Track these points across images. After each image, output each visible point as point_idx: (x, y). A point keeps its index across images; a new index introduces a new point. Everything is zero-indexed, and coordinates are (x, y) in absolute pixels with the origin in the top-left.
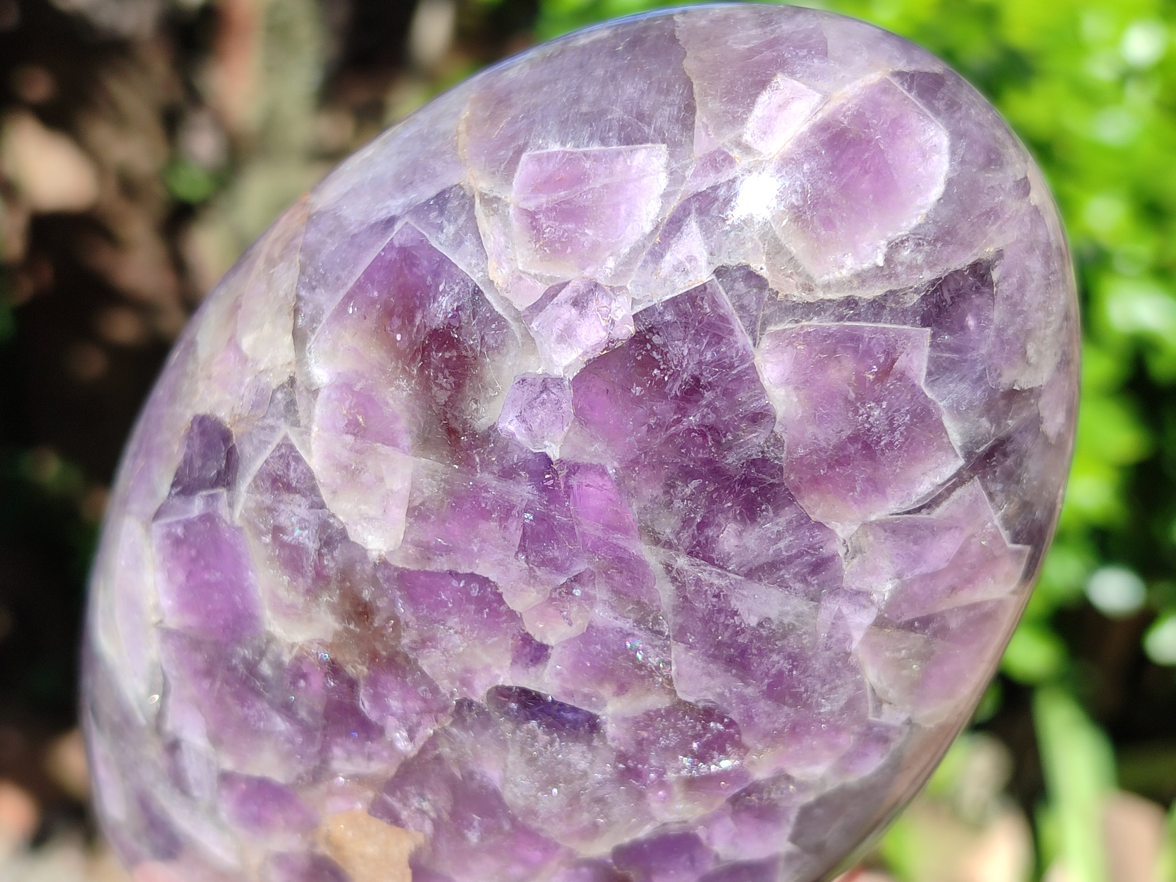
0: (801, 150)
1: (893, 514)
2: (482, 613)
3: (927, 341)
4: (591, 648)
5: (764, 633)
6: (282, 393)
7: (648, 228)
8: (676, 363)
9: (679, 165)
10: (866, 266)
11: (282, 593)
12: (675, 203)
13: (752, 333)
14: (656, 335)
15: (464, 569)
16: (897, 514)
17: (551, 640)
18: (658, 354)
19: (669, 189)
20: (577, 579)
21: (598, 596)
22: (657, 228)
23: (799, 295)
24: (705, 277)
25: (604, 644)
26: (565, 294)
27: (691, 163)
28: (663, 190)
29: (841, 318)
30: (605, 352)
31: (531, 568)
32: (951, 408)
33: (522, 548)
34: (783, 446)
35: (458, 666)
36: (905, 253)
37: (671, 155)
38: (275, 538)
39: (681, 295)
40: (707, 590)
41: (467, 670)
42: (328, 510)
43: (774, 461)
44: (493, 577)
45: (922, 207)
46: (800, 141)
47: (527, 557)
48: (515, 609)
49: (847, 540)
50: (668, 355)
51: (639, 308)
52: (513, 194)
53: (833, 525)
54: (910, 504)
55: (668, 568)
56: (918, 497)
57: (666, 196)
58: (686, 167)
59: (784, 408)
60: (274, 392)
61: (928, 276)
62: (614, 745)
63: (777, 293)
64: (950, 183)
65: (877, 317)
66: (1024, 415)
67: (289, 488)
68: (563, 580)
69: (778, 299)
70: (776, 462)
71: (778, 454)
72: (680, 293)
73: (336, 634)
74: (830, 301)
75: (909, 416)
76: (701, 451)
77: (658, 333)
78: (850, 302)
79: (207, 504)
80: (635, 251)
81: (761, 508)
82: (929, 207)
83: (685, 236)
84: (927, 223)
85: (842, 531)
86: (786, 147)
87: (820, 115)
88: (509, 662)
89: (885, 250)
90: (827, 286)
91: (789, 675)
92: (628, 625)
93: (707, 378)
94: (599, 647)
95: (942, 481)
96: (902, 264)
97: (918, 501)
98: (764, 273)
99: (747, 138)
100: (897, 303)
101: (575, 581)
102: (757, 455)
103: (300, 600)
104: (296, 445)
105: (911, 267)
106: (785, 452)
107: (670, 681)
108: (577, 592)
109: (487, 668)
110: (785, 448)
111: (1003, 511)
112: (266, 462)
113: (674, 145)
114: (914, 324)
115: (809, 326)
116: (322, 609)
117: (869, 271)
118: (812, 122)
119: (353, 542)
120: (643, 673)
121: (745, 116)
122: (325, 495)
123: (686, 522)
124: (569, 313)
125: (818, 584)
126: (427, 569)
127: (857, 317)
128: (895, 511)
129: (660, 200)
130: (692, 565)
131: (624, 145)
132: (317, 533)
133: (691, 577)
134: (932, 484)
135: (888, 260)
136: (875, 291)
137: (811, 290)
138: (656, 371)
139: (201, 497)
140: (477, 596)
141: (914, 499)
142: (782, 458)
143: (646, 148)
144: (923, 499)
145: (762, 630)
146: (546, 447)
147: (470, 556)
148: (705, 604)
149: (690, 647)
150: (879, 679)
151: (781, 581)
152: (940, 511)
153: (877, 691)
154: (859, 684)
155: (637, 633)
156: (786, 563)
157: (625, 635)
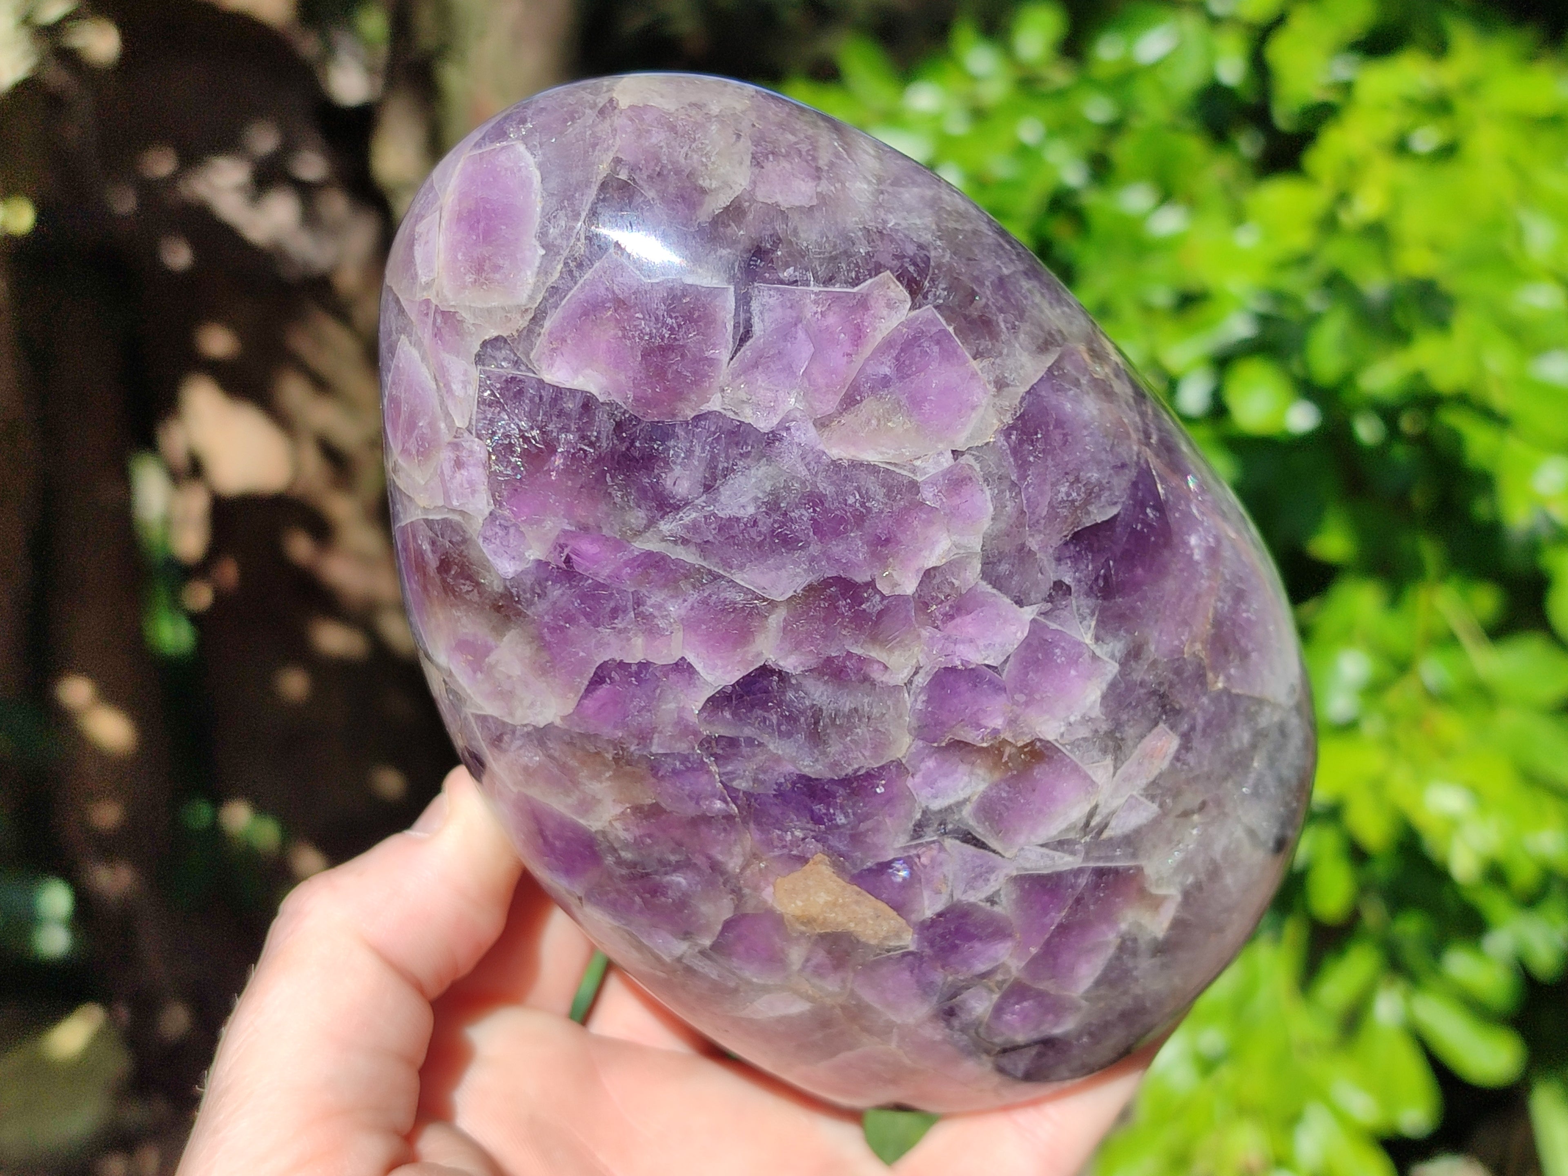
5: (766, 507)
10: (537, 263)
15: (595, 667)
17: (679, 653)
21: (659, 599)
23: (523, 321)
24: (476, 373)
29: (557, 305)
31: (612, 628)
33: (595, 624)
34: (618, 404)
42: (518, 725)
43: (625, 417)
44: (606, 659)
45: (536, 196)
48: (639, 660)
49: (724, 405)
53: (706, 407)
54: (731, 346)
56: (732, 336)
59: (592, 384)
63: (512, 334)
65: (574, 280)
69: (517, 336)
71: (621, 410)
73: (612, 788)
74: (541, 303)
78: (552, 291)
81: (655, 448)
82: (540, 191)
83: (449, 367)
84: (546, 201)
85: (715, 405)
89: (538, 243)
92: (696, 596)
95: (734, 311)
97: (734, 338)
98: (495, 333)
99: (425, 279)
102: (612, 425)
106: (624, 406)
108: (648, 610)
115: (548, 329)
117: (541, 263)
119: (545, 727)
122: (509, 720)
127: (564, 294)
130: (672, 522)
132: (531, 746)
133: (680, 528)
135: (544, 246)
136: (557, 269)
137: (525, 311)
141: (730, 338)
142: (626, 410)
144: (734, 332)
145: (762, 508)
146: (530, 557)
147: (585, 662)
149: (741, 567)
150: (882, 453)
151: (727, 472)
152: (757, 328)
153: (893, 461)
154: (873, 469)
155: (706, 595)
156: (714, 458)
157: (705, 602)
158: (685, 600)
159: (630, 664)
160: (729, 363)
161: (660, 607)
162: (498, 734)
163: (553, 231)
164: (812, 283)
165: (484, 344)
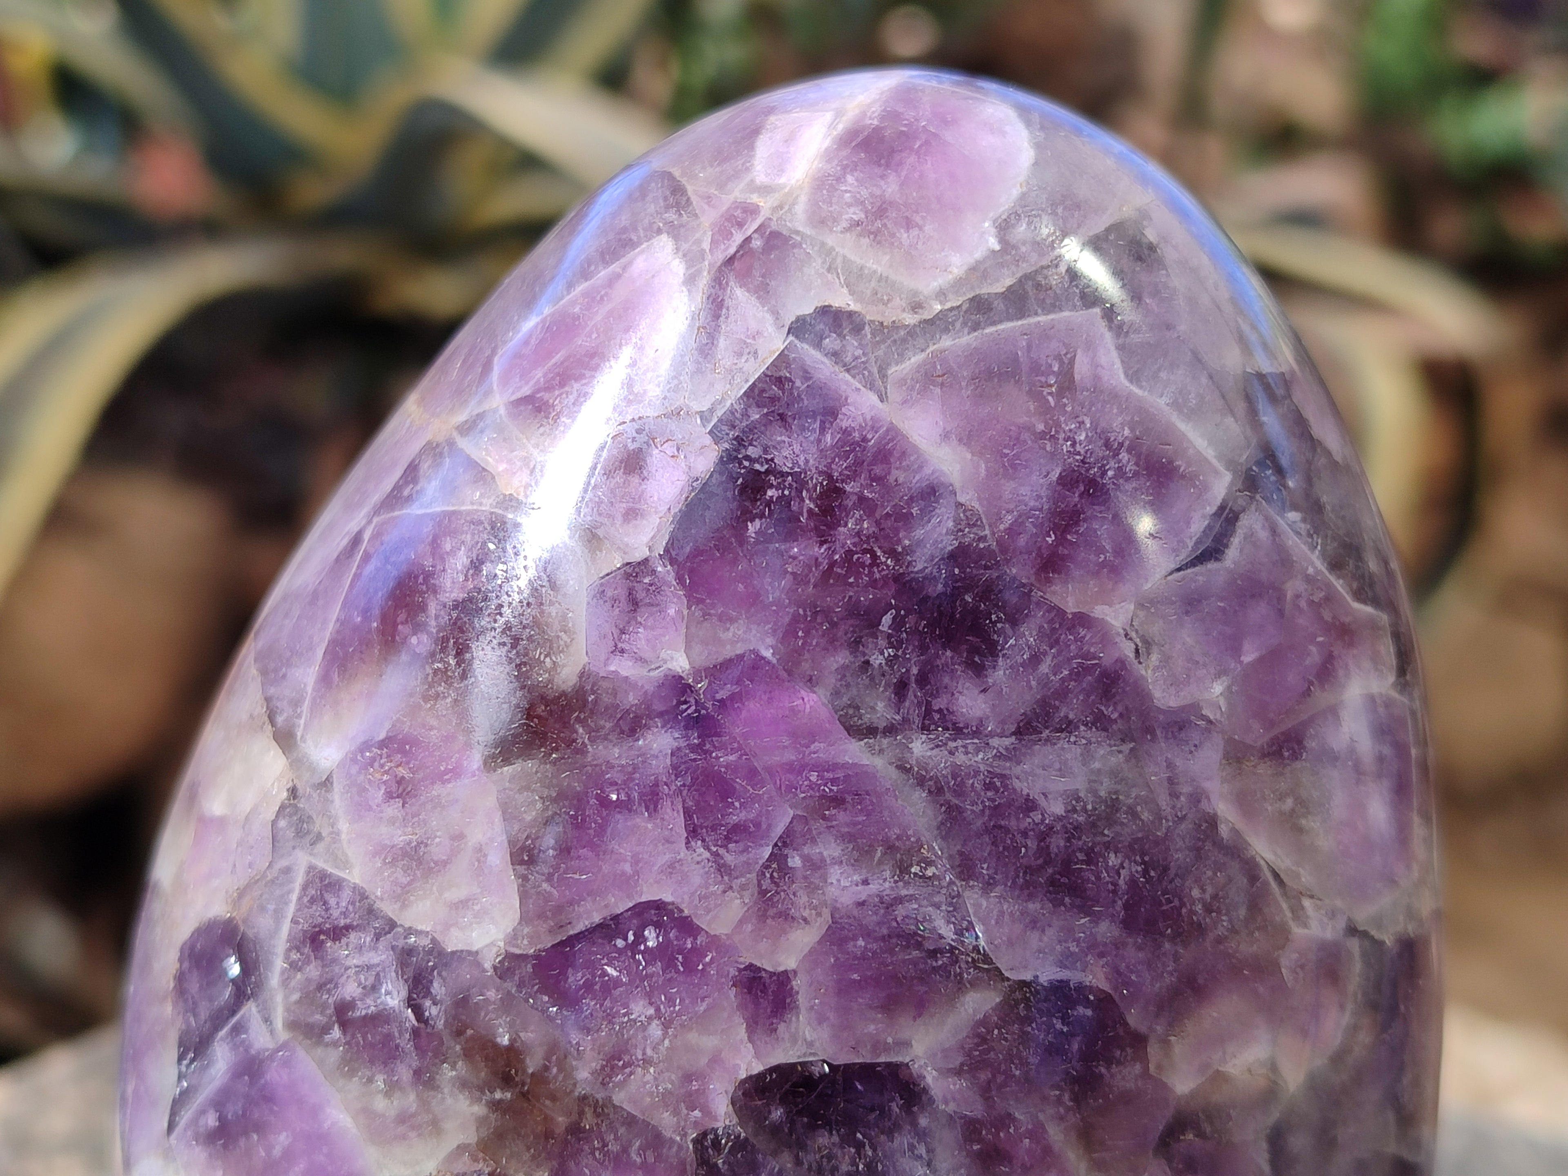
2: (676, 967)
3: (1102, 325)
4: (850, 946)
5: (1081, 819)
6: (284, 817)
7: (683, 327)
8: (791, 465)
9: (690, 243)
10: (978, 255)
11: (380, 1104)
12: (704, 280)
13: (871, 387)
14: (750, 448)
15: (622, 905)
16: (1176, 571)
17: (788, 962)
18: (762, 465)
19: (690, 271)
20: (786, 841)
21: (825, 854)
22: (694, 319)
23: (909, 317)
24: (781, 343)
25: (867, 934)
27: (705, 232)
28: (682, 275)
29: (977, 327)
30: (692, 496)
31: (716, 854)
32: (1176, 405)
33: (693, 832)
34: (981, 518)
35: (673, 1077)
37: (676, 238)
38: (344, 1025)
39: (759, 378)
40: (973, 784)
41: (688, 1078)
42: (401, 925)
43: (977, 545)
44: (668, 897)
45: (1015, 176)
46: (828, 155)
47: (703, 841)
48: (717, 933)
49: (1128, 629)
50: (776, 461)
51: (713, 420)
52: (497, 396)
53: (1100, 611)
54: (1189, 551)
55: (903, 768)
56: (1194, 539)
57: (689, 280)
58: (699, 242)
60: (274, 823)
62: (951, 1108)
63: (881, 323)
64: (1038, 148)
67: (338, 933)
68: (767, 852)
69: (886, 330)
70: (982, 546)
71: (979, 532)
72: (756, 377)
73: (481, 1121)
74: (952, 309)
75: (1126, 428)
76: (876, 570)
77: (751, 444)
78: (980, 303)
79: (235, 1047)
80: (679, 357)
81: (991, 619)
82: (1025, 174)
83: (732, 312)
84: (1031, 191)
85: (1115, 617)
86: (814, 167)
87: (840, 127)
88: (741, 1032)
89: (993, 231)
90: (941, 295)
91: (1147, 882)
92: (887, 885)
93: (839, 468)
94: (861, 943)
95: (1214, 510)
96: (1023, 243)
97: (1197, 543)
98: (854, 307)
99: (761, 179)
101: (785, 844)
102: (951, 545)
103: (410, 1100)
104: (326, 868)
105: (1038, 244)
106: (987, 527)
107: (987, 959)
108: (795, 861)
109: (716, 1060)
110: (984, 521)
111: (1319, 547)
112: (294, 921)
113: (675, 232)
114: (1074, 308)
115: (941, 349)
116: (446, 1090)
117: (985, 260)
119: (453, 953)
120: (940, 962)
121: (748, 165)
122: (388, 909)
123: (901, 689)
125: (1121, 715)
126: (571, 933)
127: (997, 320)
128: (1172, 566)
129: (684, 289)
130: (937, 746)
131: (613, 263)
132: (397, 974)
133: (943, 765)
134: (1204, 516)
135: (1002, 240)
136: (1005, 281)
137: (921, 306)
138: (770, 493)
139: (222, 1039)
140: (659, 944)
141: (1191, 544)
142: (986, 536)
143: (642, 252)
144: (1202, 539)
145: (1075, 816)
146: (665, 662)
147: (626, 883)
148: (979, 802)
149: (988, 885)
150: (1275, 854)
151: (1068, 727)
152: (1233, 554)
153: (1282, 876)
154: (1251, 870)
155: (904, 892)
156: (1062, 694)
157: (890, 904)
158: (865, 882)
159: (699, 930)
160: (1171, 573)
161: (816, 866)
162: (342, 922)
163: (1021, 230)
164: (1317, 552)
165: (824, 311)
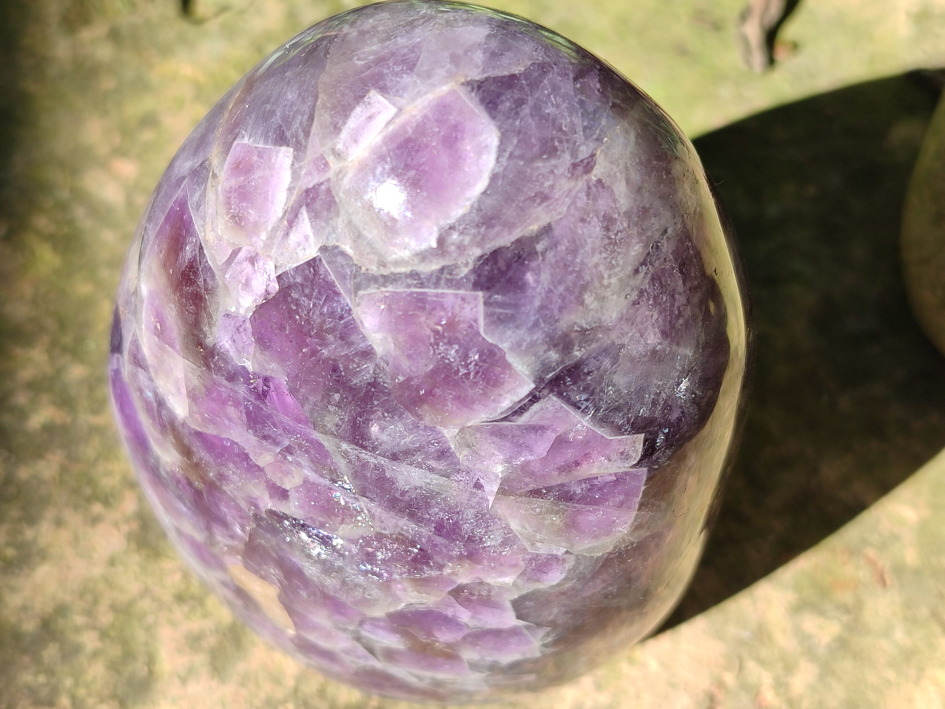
0: (375, 157)
1: (484, 422)
2: (243, 464)
3: (481, 301)
4: (311, 494)
7: (280, 214)
8: (305, 313)
9: (298, 166)
10: (424, 247)
11: (152, 430)
12: (295, 196)
13: (350, 295)
14: (294, 292)
15: (226, 436)
16: (487, 422)
17: (287, 486)
18: (294, 306)
19: (292, 185)
21: (303, 462)
22: (286, 212)
23: (374, 269)
24: (315, 252)
25: (318, 493)
26: (242, 255)
27: (305, 165)
28: (288, 184)
29: (409, 286)
30: (264, 301)
31: (259, 440)
32: (512, 348)
33: (250, 426)
35: (246, 494)
36: (455, 236)
37: (295, 158)
39: (301, 265)
41: (249, 497)
42: (155, 383)
44: (240, 442)
45: (468, 199)
46: (375, 150)
47: (254, 432)
48: (258, 464)
49: (453, 439)
51: (280, 272)
53: (438, 428)
54: (496, 415)
57: (290, 190)
58: (302, 168)
59: (381, 349)
61: (477, 252)
63: (360, 268)
64: (494, 178)
65: (437, 284)
66: (594, 346)
68: (279, 450)
69: (362, 272)
70: (385, 385)
71: (385, 379)
72: (301, 263)
74: (399, 274)
77: (294, 290)
78: (414, 275)
80: (275, 229)
82: (473, 200)
83: (301, 222)
84: (471, 212)
85: (448, 433)
86: (364, 155)
87: (391, 128)
88: (268, 496)
89: (437, 235)
90: (396, 263)
91: (447, 523)
92: (327, 482)
93: (327, 325)
94: (316, 494)
95: (518, 399)
96: (453, 244)
97: (502, 413)
98: (350, 252)
99: (340, 146)
100: (451, 274)
101: (286, 451)
102: (371, 380)
103: (160, 437)
105: (461, 248)
106: (389, 379)
108: (290, 458)
109: (259, 498)
111: (591, 415)
113: (297, 149)
114: (467, 289)
115: (387, 292)
116: (170, 445)
117: (426, 251)
118: (384, 134)
119: (169, 407)
121: (341, 128)
122: (152, 373)
124: (247, 267)
126: (207, 432)
127: (422, 285)
128: (485, 419)
129: (286, 194)
130: (353, 449)
132: (154, 397)
133: (354, 457)
134: (511, 401)
135: (440, 243)
136: (434, 266)
137: (384, 266)
138: (297, 317)
141: (499, 411)
142: (388, 382)
144: (506, 411)
146: (244, 362)
147: (225, 427)
150: (523, 527)
